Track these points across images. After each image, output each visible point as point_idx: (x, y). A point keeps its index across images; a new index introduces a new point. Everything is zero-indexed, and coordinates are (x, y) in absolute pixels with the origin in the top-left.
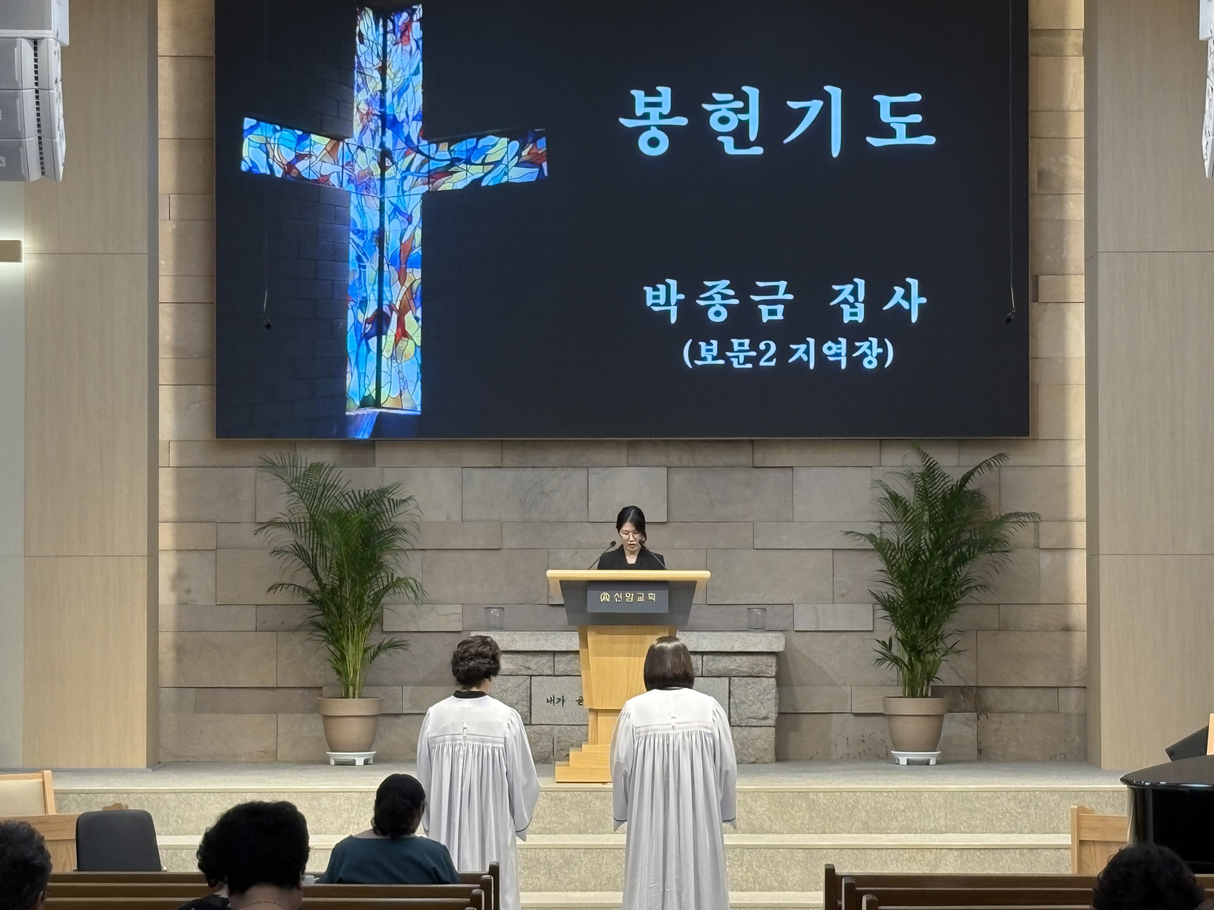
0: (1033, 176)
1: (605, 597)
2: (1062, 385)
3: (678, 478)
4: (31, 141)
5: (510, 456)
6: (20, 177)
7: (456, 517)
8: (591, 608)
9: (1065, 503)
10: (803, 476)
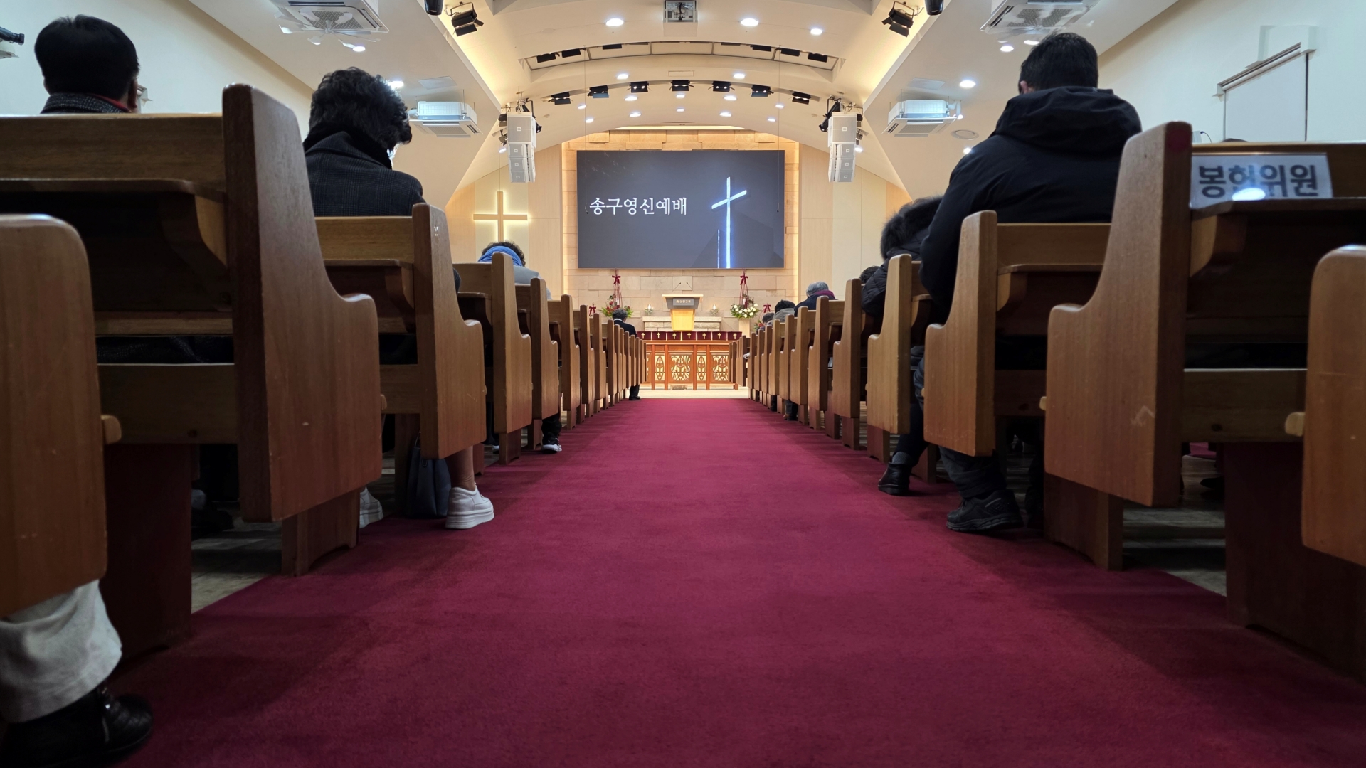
0: (785, 201)
1: (678, 301)
2: (792, 255)
3: (696, 279)
4: (526, 172)
5: (653, 273)
6: (524, 182)
7: (639, 289)
8: (674, 304)
9: (793, 285)
10: (726, 278)
